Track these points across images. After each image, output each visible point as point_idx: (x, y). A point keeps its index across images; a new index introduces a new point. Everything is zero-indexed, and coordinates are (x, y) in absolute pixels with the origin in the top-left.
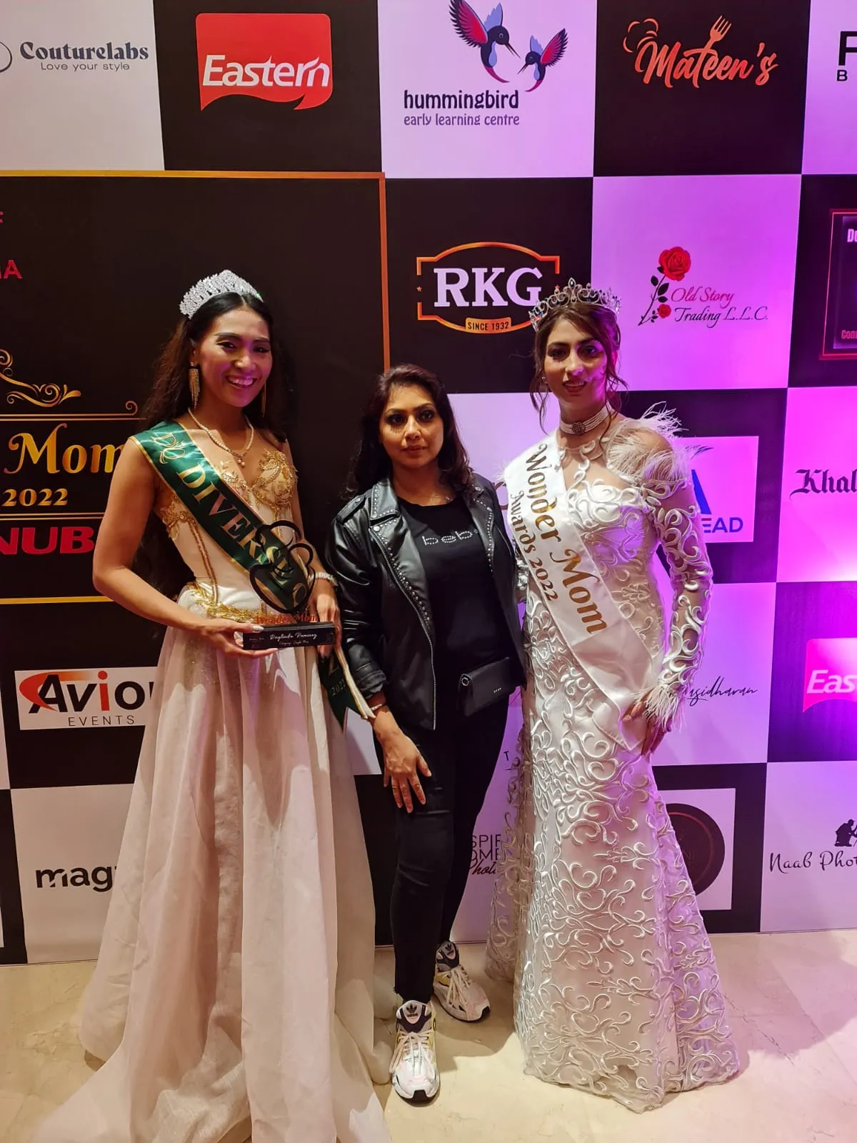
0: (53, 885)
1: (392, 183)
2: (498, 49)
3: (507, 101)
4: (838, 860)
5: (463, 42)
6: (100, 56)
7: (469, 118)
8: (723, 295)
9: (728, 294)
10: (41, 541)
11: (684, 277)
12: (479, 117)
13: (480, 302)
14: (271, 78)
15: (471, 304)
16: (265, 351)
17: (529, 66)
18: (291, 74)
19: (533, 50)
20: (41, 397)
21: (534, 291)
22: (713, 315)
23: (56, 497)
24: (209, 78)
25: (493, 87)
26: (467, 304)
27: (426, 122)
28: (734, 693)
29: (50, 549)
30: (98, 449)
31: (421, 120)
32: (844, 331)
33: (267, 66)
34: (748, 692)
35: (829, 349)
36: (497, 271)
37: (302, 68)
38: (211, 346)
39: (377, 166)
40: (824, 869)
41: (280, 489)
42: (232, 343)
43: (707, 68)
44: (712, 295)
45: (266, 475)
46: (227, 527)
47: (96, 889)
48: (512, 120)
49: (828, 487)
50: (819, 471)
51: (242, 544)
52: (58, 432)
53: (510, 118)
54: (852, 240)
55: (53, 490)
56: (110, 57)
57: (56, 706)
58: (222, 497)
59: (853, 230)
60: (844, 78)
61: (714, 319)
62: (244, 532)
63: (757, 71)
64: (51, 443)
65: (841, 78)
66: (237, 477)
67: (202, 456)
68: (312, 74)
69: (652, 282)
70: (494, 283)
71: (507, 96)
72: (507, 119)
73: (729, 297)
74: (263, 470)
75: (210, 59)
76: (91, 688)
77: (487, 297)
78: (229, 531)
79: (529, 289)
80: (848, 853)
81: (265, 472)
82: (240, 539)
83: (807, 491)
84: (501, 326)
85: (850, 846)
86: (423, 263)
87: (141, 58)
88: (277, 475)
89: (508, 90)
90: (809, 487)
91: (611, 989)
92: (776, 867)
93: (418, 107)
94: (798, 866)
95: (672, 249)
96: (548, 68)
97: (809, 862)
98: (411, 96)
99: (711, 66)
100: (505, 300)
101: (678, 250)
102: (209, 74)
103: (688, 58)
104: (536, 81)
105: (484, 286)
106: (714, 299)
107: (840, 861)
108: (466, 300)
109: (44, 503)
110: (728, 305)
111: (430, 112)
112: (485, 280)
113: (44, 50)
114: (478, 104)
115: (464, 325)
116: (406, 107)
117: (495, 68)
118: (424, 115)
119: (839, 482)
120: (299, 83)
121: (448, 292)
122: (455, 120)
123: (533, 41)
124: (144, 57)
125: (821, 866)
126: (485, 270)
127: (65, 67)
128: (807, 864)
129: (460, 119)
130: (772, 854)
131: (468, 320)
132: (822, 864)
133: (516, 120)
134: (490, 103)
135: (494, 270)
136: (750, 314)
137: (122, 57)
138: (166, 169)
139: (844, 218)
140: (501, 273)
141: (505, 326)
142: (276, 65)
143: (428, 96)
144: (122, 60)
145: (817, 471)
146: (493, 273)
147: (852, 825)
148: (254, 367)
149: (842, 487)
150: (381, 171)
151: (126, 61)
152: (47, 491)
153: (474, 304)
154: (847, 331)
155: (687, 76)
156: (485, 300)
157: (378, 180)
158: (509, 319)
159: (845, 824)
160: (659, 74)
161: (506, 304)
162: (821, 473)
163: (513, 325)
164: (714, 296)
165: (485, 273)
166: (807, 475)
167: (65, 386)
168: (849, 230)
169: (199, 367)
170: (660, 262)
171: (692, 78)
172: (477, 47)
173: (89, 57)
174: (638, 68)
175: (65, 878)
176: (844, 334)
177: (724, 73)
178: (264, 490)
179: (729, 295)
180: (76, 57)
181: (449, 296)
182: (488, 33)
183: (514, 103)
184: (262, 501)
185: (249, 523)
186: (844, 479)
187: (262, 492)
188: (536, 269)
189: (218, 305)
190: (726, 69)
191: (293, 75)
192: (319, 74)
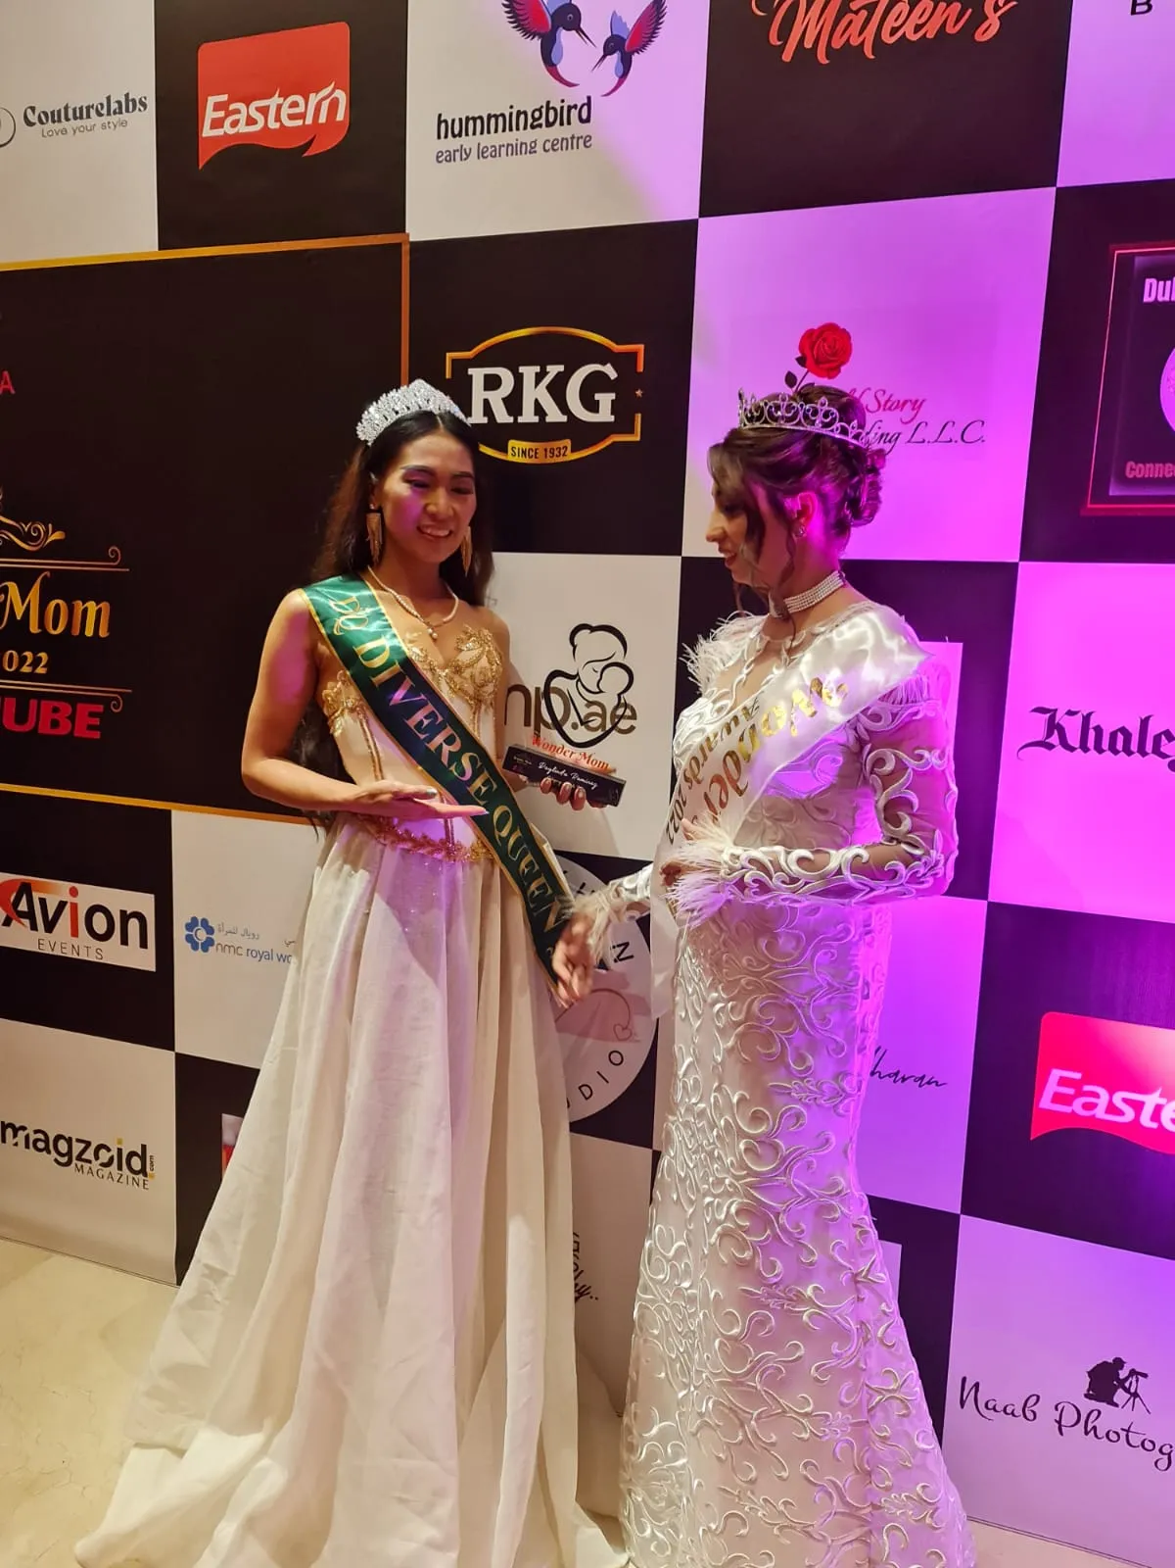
0: (16, 1144)
1: (419, 248)
2: (566, 37)
3: (574, 113)
4: (1089, 1428)
5: (518, 34)
6: (100, 114)
7: (522, 144)
8: (905, 402)
9: (914, 399)
10: (21, 717)
11: (839, 371)
12: (535, 142)
13: (528, 416)
14: (278, 119)
15: (516, 419)
16: (467, 492)
17: (608, 57)
18: (300, 109)
19: (614, 33)
20: (26, 537)
21: (605, 399)
22: (888, 434)
23: (36, 662)
24: (209, 127)
25: (557, 94)
26: (511, 420)
27: (464, 156)
28: (904, 1079)
29: (28, 727)
30: (79, 606)
31: (458, 154)
32: (1131, 464)
33: (273, 102)
34: (929, 1083)
35: (1101, 495)
36: (554, 370)
37: (313, 99)
38: (396, 485)
39: (400, 226)
40: (1061, 1434)
41: (482, 677)
42: (422, 481)
43: (890, 23)
44: (887, 402)
45: (465, 657)
46: (412, 722)
47: (56, 1160)
48: (581, 141)
49: (1091, 743)
50: (1076, 713)
51: (433, 746)
52: (42, 583)
53: (578, 138)
54: (1152, 299)
55: (35, 654)
56: (109, 114)
57: (27, 922)
58: (408, 682)
59: (1154, 281)
60: (1145, 8)
61: (890, 441)
62: (434, 730)
63: (980, 18)
64: (34, 595)
65: (1138, 9)
66: (426, 656)
67: (389, 626)
68: (325, 105)
69: (786, 380)
70: (549, 388)
71: (575, 106)
72: (575, 141)
73: (917, 405)
74: (461, 650)
75: (212, 100)
76: (62, 905)
77: (539, 410)
78: (415, 727)
79: (597, 396)
80: (1111, 1417)
81: (463, 653)
82: (430, 739)
83: (1050, 747)
84: (556, 452)
85: (1116, 1405)
86: (454, 361)
87: (140, 110)
88: (479, 659)
89: (576, 97)
90: (1054, 739)
91: (750, 1509)
92: (970, 1401)
93: (454, 136)
94: (1013, 1414)
95: (819, 328)
96: (635, 57)
97: (1034, 1413)
98: (446, 121)
99: (896, 20)
100: (563, 413)
101: (831, 328)
102: (210, 121)
103: (856, 12)
104: (617, 79)
105: (535, 393)
106: (890, 409)
107: (1095, 1428)
108: (510, 414)
109: (26, 669)
110: (912, 419)
111: (469, 142)
112: (537, 384)
113: (46, 114)
114: (535, 123)
115: (505, 450)
116: (439, 137)
117: (561, 68)
118: (462, 146)
119: (1113, 736)
120: (309, 121)
121: (486, 403)
122: (503, 150)
123: (615, 20)
124: (142, 109)
125: (1057, 1425)
126: (537, 369)
127: (64, 132)
128: (1030, 1415)
129: (510, 148)
130: (964, 1380)
131: (512, 443)
132: (1059, 1422)
133: (587, 140)
134: (551, 119)
135: (549, 368)
136: (953, 432)
137: (121, 113)
138: (160, 249)
139: (1137, 260)
140: (559, 373)
141: (562, 451)
142: (284, 100)
143: (467, 119)
144: (121, 116)
145: (1070, 713)
146: (548, 373)
147: (1122, 1368)
148: (451, 513)
149: (1120, 746)
150: (404, 231)
151: (125, 116)
152: (29, 654)
153: (520, 420)
154: (1136, 463)
155: (855, 42)
156: (536, 414)
157: (400, 245)
158: (568, 443)
159: (1105, 1363)
160: (808, 44)
161: (564, 419)
162: (1079, 718)
163: (573, 451)
164: (889, 404)
165: (537, 374)
166: (1052, 719)
167: (50, 525)
168: (1148, 281)
169: (380, 510)
170: (801, 348)
171: (863, 43)
172: (536, 38)
173: (88, 116)
174: (774, 40)
175: (27, 1137)
176: (1132, 469)
177: (918, 28)
178: (461, 677)
179: (917, 401)
180: (75, 118)
181: (487, 409)
182: (552, 16)
183: (584, 116)
184: (459, 691)
185: (440, 719)
186: (1123, 730)
187: (457, 679)
188: (609, 365)
189: (406, 428)
190: (920, 22)
191: (303, 110)
192: (334, 106)
